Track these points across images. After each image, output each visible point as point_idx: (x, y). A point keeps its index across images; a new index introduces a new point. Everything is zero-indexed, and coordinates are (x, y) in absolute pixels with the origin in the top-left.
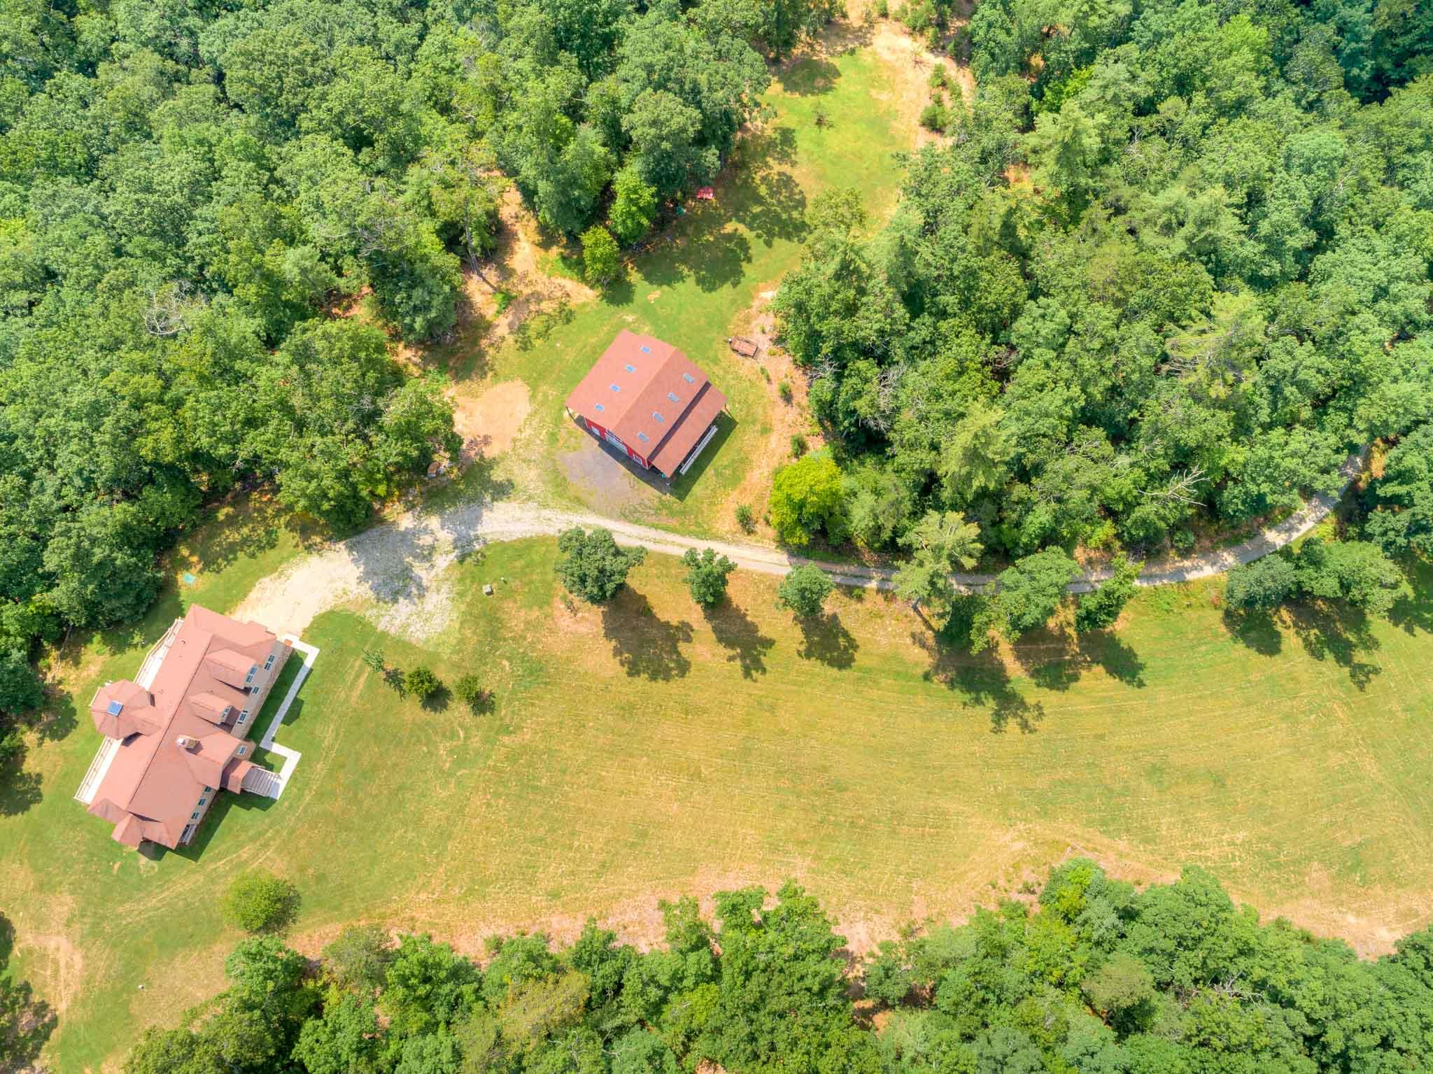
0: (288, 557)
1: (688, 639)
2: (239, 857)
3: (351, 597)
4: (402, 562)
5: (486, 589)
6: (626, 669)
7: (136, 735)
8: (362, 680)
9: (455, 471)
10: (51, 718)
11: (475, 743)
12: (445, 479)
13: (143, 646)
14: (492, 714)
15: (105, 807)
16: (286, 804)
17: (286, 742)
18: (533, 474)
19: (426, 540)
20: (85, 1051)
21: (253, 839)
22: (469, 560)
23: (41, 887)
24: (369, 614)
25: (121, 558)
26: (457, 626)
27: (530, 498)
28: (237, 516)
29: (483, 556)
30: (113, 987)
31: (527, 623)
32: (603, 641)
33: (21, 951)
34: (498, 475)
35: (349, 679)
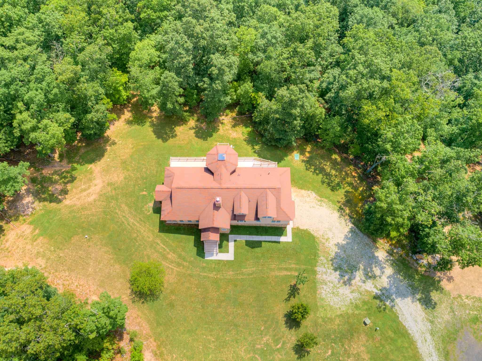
0: (330, 200)
2: (168, 253)
3: (327, 244)
4: (358, 263)
5: (368, 321)
7: (212, 174)
8: (285, 273)
9: (424, 269)
10: (204, 128)
11: (278, 357)
12: (416, 265)
13: (255, 152)
14: (298, 359)
15: (171, 176)
16: (204, 265)
17: (236, 248)
18: (447, 317)
19: (377, 271)
20: (47, 225)
21: (180, 256)
22: (378, 302)
23: (124, 162)
24: (322, 259)
25: (298, 122)
26: (339, 313)
27: (432, 322)
28: (338, 164)
29: (385, 309)
30: (83, 222)
31: (358, 354)
33: (91, 169)
34: (435, 296)
35: (284, 265)
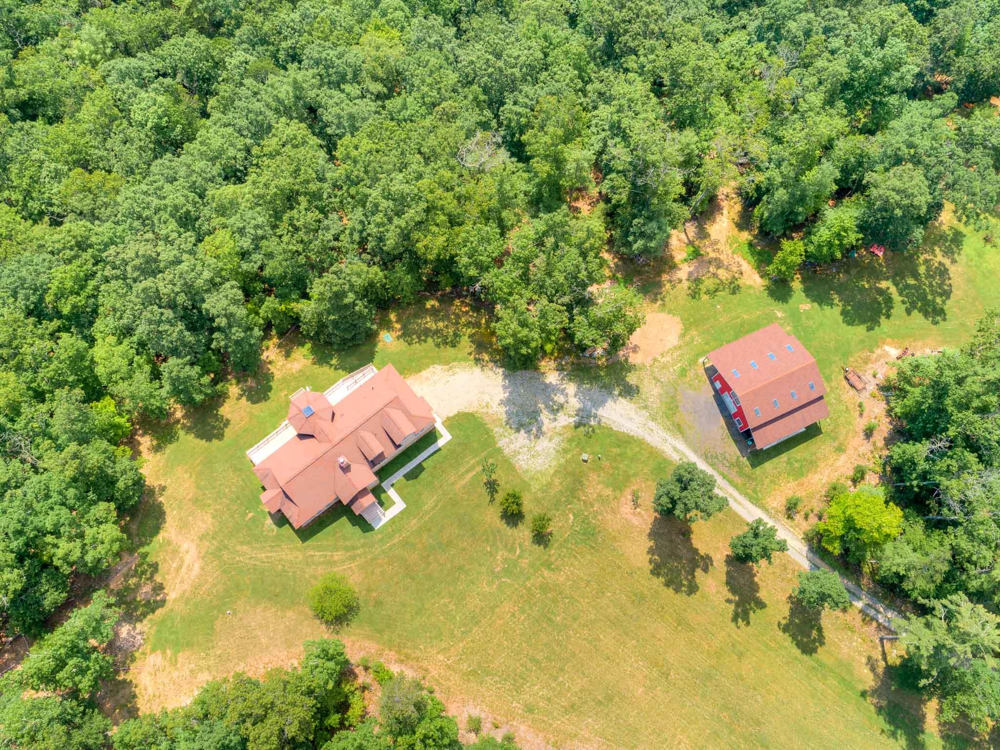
0: (460, 361)
1: (706, 570)
2: (332, 556)
3: (490, 411)
4: (536, 406)
5: (585, 456)
6: (651, 567)
7: (312, 436)
8: (470, 475)
9: (604, 360)
10: (254, 385)
11: (524, 563)
12: (593, 361)
13: (336, 369)
14: (545, 548)
15: (266, 473)
16: (380, 536)
17: (399, 492)
18: (656, 391)
19: (560, 399)
20: (173, 637)
21: (347, 549)
22: (582, 429)
23: (195, 501)
24: (497, 430)
25: (360, 307)
26: (552, 472)
27: (646, 407)
28: (439, 311)
29: (593, 431)
30: (211, 602)
31: (600, 496)
32: (644, 537)
33: (164, 540)
34: (632, 379)
35: (462, 470)
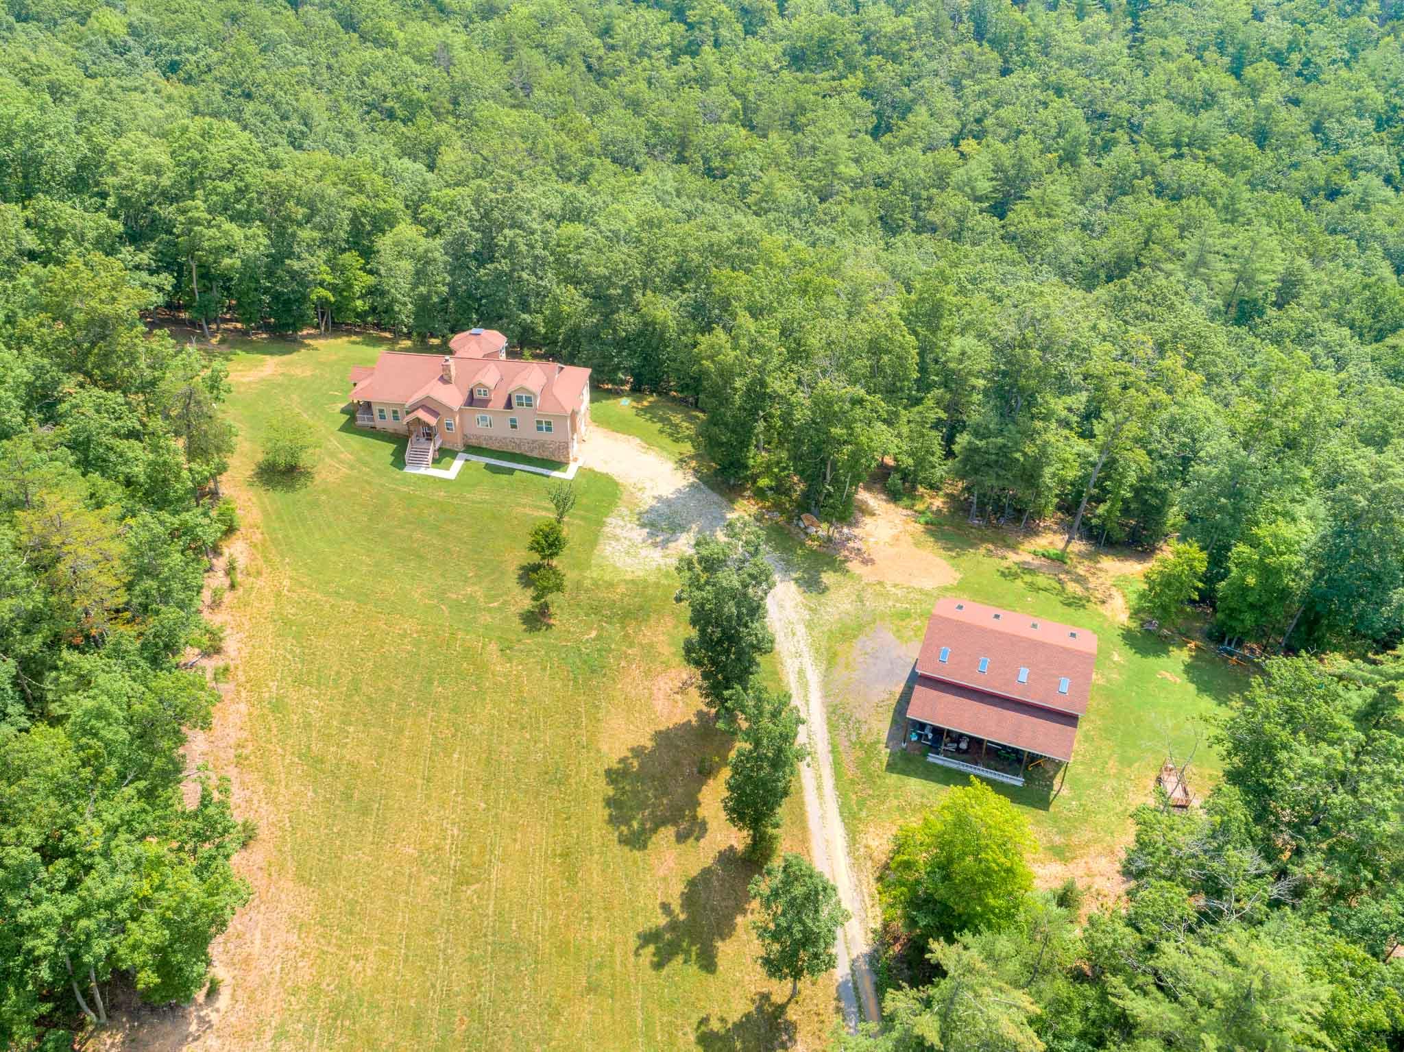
0: (666, 450)
1: (681, 838)
2: (342, 453)
3: (638, 494)
4: (690, 523)
6: (616, 766)
9: (817, 543)
11: (485, 618)
14: (525, 630)
16: (399, 477)
17: (466, 468)
18: (847, 606)
21: (360, 460)
23: (321, 364)
24: (622, 510)
27: (814, 611)
32: (650, 730)
33: (263, 358)
34: (829, 578)
